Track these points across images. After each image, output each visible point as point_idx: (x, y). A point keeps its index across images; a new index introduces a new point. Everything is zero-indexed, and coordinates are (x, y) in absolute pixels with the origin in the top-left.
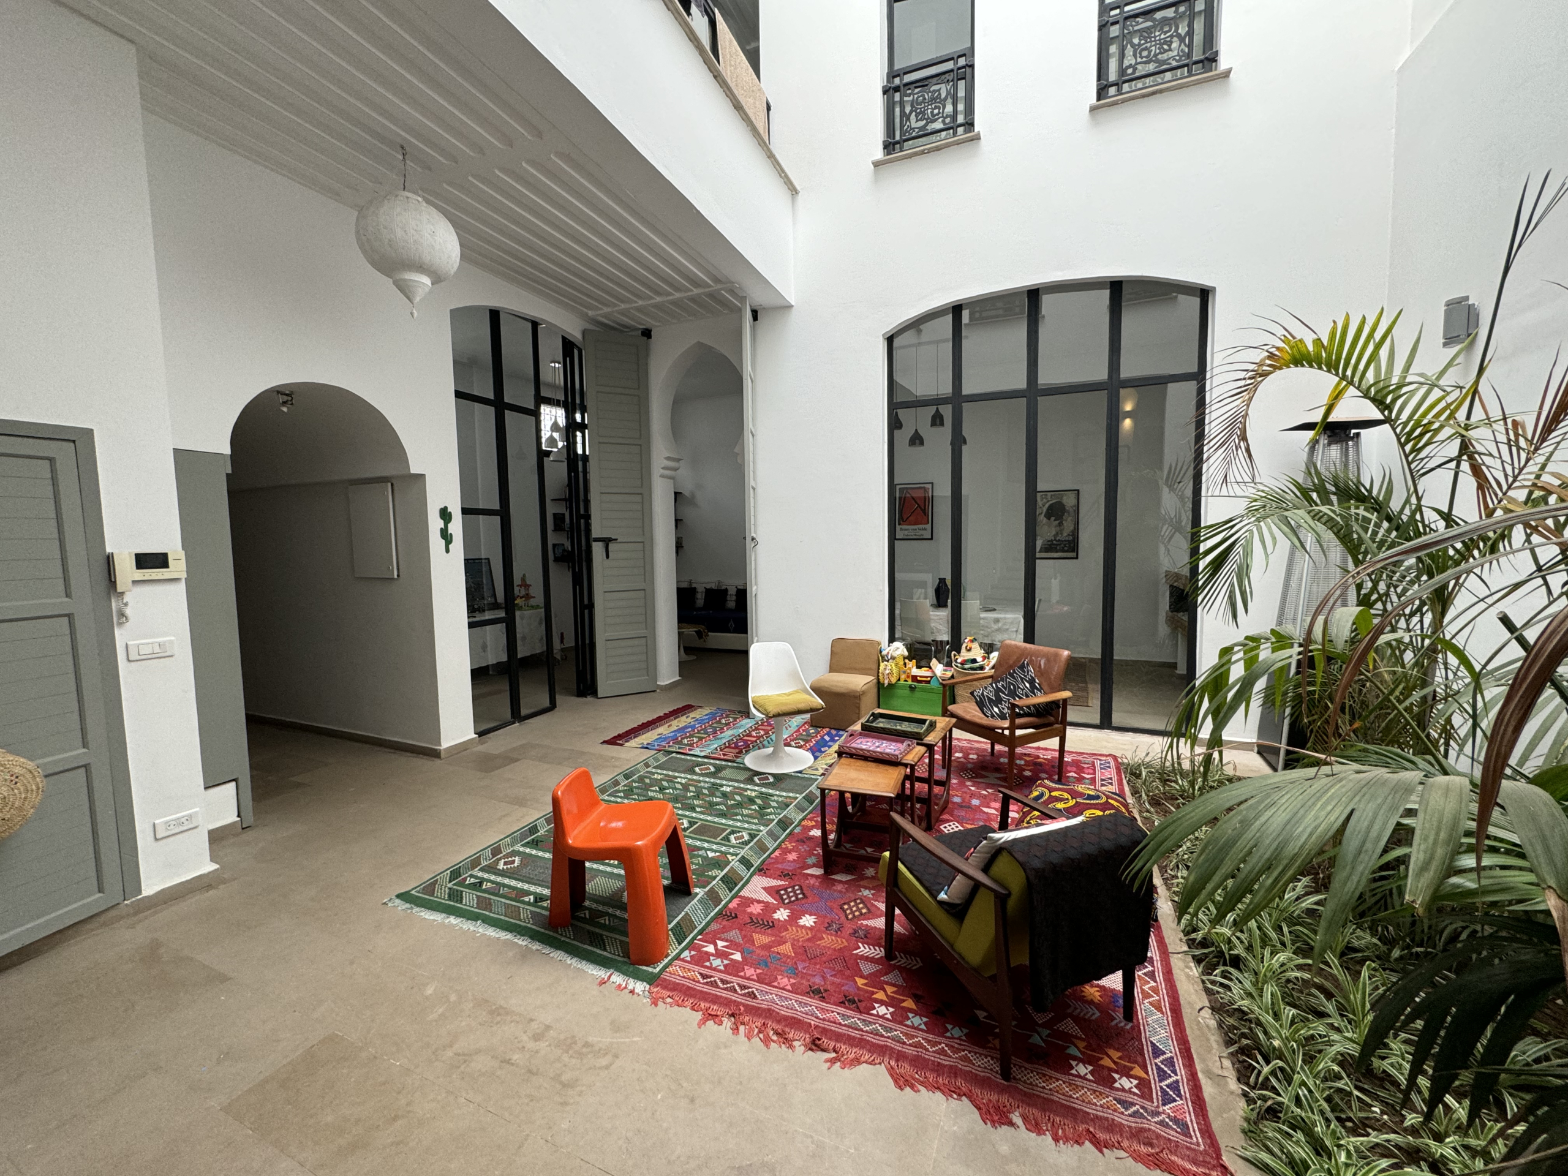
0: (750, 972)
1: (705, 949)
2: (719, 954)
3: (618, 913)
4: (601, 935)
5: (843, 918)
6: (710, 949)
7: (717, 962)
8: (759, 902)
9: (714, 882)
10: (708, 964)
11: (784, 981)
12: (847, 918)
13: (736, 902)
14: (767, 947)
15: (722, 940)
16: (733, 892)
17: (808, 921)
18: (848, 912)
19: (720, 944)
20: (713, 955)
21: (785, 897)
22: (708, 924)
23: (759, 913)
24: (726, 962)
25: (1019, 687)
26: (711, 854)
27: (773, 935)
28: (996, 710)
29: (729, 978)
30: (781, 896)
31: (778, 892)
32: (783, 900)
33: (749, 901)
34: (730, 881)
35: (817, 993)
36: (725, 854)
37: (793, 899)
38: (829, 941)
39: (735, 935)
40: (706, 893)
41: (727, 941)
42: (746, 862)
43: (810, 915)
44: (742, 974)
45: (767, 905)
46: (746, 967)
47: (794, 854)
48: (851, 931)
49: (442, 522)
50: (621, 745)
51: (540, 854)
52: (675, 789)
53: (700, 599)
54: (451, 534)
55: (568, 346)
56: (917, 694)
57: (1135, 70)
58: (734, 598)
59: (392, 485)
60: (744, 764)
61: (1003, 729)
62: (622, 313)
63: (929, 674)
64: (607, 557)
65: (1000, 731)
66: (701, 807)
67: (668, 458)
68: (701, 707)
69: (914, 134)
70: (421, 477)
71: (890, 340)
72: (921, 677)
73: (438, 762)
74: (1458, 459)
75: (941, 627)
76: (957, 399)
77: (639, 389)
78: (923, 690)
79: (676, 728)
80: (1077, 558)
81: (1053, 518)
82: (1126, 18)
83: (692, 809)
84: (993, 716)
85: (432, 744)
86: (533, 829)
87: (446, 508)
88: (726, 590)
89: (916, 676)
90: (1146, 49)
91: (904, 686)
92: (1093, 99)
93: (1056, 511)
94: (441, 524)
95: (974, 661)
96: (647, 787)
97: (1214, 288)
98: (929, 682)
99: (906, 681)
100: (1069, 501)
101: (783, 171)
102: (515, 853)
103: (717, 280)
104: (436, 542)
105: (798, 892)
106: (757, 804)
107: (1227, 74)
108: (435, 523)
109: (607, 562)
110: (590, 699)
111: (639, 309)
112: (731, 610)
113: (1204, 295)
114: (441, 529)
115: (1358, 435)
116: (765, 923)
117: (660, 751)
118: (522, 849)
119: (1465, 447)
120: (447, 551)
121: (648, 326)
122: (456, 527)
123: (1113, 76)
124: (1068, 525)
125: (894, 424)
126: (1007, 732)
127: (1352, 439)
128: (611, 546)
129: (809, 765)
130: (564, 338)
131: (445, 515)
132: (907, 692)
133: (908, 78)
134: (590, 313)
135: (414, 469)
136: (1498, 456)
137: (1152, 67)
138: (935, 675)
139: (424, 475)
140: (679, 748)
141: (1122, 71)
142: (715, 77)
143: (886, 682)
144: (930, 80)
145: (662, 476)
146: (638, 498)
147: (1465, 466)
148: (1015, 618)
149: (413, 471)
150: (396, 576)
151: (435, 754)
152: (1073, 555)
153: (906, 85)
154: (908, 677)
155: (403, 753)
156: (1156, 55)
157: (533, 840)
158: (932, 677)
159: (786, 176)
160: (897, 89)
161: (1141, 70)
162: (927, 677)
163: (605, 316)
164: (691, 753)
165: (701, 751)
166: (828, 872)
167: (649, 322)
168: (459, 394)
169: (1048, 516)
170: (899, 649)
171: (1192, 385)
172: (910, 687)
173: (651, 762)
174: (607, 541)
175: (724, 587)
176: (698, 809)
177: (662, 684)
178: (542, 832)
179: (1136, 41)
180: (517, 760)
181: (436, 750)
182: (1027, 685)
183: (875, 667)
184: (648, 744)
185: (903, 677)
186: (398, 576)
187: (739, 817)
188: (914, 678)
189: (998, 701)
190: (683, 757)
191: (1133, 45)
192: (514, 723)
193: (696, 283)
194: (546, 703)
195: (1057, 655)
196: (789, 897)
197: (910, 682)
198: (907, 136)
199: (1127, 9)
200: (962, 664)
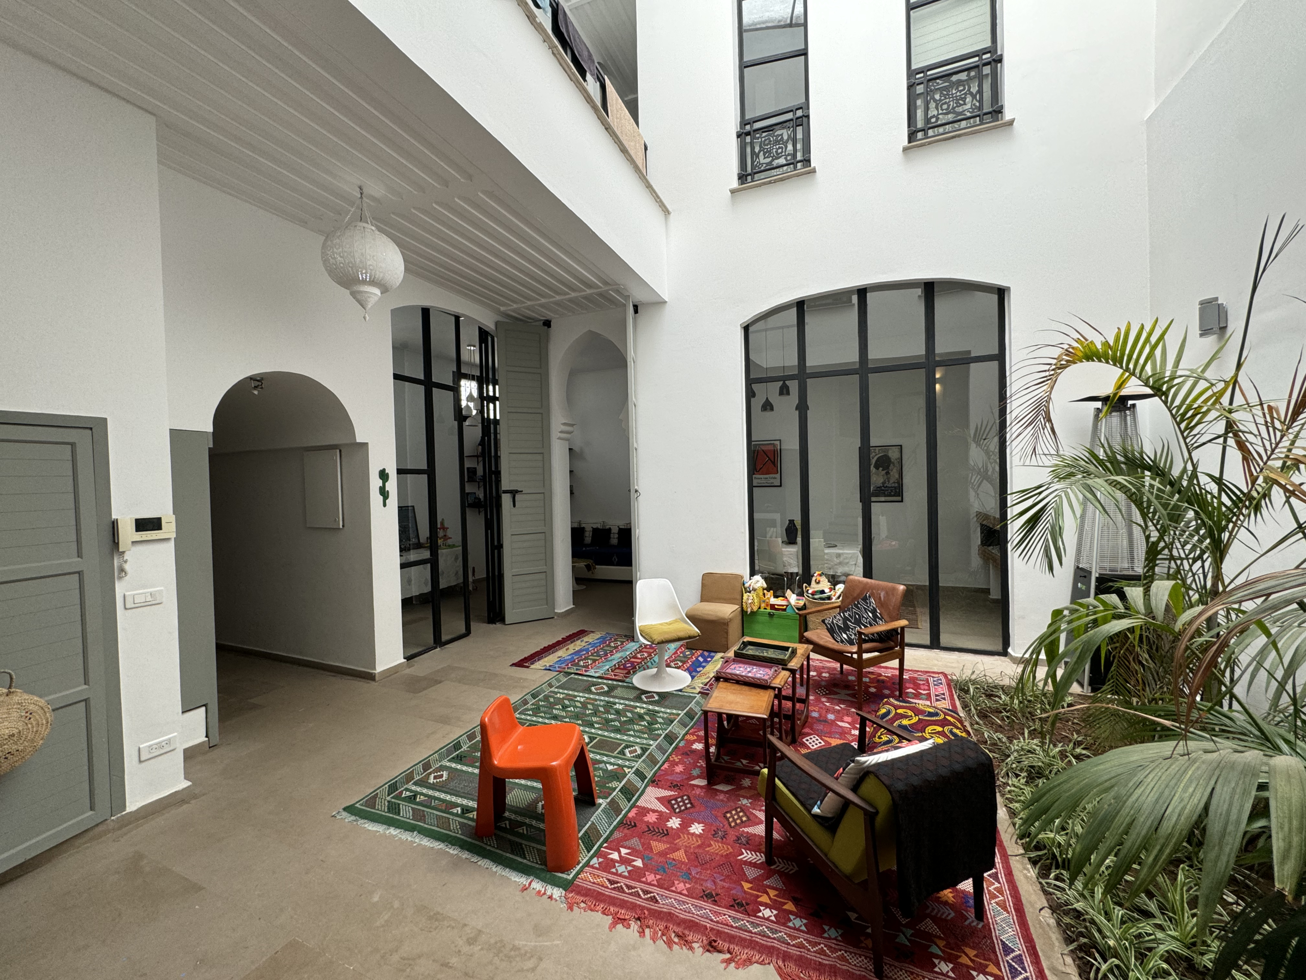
0: (650, 877)
1: (611, 856)
2: (624, 861)
3: (534, 823)
4: (521, 844)
5: (727, 826)
6: (615, 856)
7: (621, 869)
8: (654, 811)
9: (615, 793)
10: (614, 870)
11: (681, 886)
12: (730, 825)
13: (634, 811)
14: (663, 854)
15: (625, 847)
16: (631, 802)
17: (697, 828)
18: (731, 820)
19: (624, 851)
20: (617, 862)
21: (676, 806)
22: (612, 833)
23: (655, 822)
24: (629, 868)
25: (863, 617)
26: (610, 767)
27: (667, 842)
28: (845, 636)
29: (632, 883)
30: (672, 806)
31: (669, 802)
32: (675, 810)
33: (645, 811)
34: (629, 792)
35: (709, 896)
36: (621, 767)
37: (683, 808)
38: (716, 847)
39: (635, 842)
40: (609, 804)
41: (629, 848)
42: (640, 774)
43: (699, 823)
44: (644, 879)
45: (660, 813)
46: (647, 873)
47: (680, 766)
48: (735, 838)
49: (381, 481)
50: (528, 667)
51: (465, 768)
52: (575, 707)
53: (588, 539)
54: (388, 491)
55: (484, 335)
56: (775, 620)
57: (937, 119)
58: (616, 536)
59: (340, 451)
60: (632, 684)
61: (852, 653)
62: (528, 308)
63: (785, 603)
64: (514, 506)
65: (850, 655)
66: (598, 724)
67: (564, 424)
68: (593, 632)
69: (762, 168)
70: (365, 445)
71: (746, 329)
72: (778, 605)
73: (373, 683)
74: (1225, 436)
75: (792, 561)
76: (803, 374)
77: (541, 368)
78: (780, 617)
79: (573, 651)
80: (902, 501)
81: (881, 469)
82: (929, 80)
83: (591, 725)
84: (842, 642)
85: (368, 668)
86: (457, 746)
87: (384, 470)
88: (610, 529)
89: (774, 605)
90: (945, 103)
91: (763, 614)
92: (905, 142)
93: (884, 463)
94: (380, 483)
95: (823, 592)
96: (551, 706)
97: (1009, 288)
98: (785, 610)
99: (765, 609)
100: (893, 454)
101: (658, 197)
102: (442, 768)
103: (606, 283)
104: (375, 498)
105: (687, 802)
106: (646, 720)
107: (1011, 123)
108: (375, 482)
109: (514, 510)
110: (498, 625)
111: (542, 306)
112: (614, 546)
113: (1001, 293)
114: (380, 487)
115: (1134, 406)
116: (660, 831)
117: (561, 672)
118: (448, 764)
119: (1230, 426)
120: (385, 505)
121: (548, 318)
122: (392, 486)
123: (920, 124)
124: (894, 474)
125: (750, 394)
126: (855, 656)
127: (1129, 409)
128: (518, 497)
129: (687, 684)
130: (480, 329)
131: (383, 475)
132: (767, 618)
133: (758, 125)
134: (502, 309)
135: (359, 439)
136: (1258, 433)
137: (950, 117)
138: (790, 604)
139: (366, 444)
140: (577, 669)
141: (927, 120)
142: (606, 129)
143: (749, 610)
144: (774, 127)
145: (559, 438)
146: (539, 457)
147: (1231, 442)
148: (854, 554)
149: (358, 441)
150: (341, 527)
151: (371, 677)
152: (899, 498)
153: (755, 131)
154: (767, 605)
155: (345, 676)
156: (954, 108)
157: (458, 755)
158: (787, 606)
159: (661, 201)
160: (748, 134)
161: (943, 119)
162: (783, 606)
163: (514, 311)
164: (587, 673)
165: (595, 672)
166: (711, 782)
167: (549, 315)
168: (396, 377)
169: (877, 467)
170: (758, 582)
171: (995, 364)
172: (769, 614)
173: (554, 682)
174: (514, 493)
175: (607, 527)
176: (597, 726)
177: (559, 611)
178: (465, 748)
179: (937, 97)
180: (440, 682)
181: (372, 674)
182: (870, 615)
183: (739, 597)
184: (550, 666)
185: (763, 605)
186: (343, 526)
187: (631, 733)
188: (773, 607)
189: (846, 629)
190: (580, 677)
191: (935, 101)
192: (436, 648)
193: (590, 285)
194: (463, 631)
195: (894, 589)
196: (679, 807)
197: (769, 610)
198: (757, 170)
199: (929, 73)
200: (812, 594)
